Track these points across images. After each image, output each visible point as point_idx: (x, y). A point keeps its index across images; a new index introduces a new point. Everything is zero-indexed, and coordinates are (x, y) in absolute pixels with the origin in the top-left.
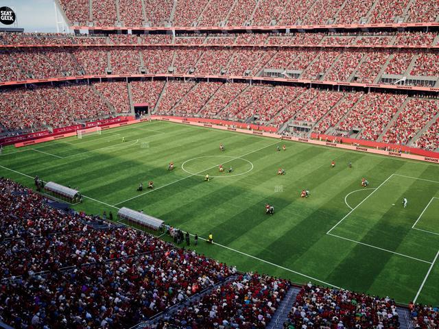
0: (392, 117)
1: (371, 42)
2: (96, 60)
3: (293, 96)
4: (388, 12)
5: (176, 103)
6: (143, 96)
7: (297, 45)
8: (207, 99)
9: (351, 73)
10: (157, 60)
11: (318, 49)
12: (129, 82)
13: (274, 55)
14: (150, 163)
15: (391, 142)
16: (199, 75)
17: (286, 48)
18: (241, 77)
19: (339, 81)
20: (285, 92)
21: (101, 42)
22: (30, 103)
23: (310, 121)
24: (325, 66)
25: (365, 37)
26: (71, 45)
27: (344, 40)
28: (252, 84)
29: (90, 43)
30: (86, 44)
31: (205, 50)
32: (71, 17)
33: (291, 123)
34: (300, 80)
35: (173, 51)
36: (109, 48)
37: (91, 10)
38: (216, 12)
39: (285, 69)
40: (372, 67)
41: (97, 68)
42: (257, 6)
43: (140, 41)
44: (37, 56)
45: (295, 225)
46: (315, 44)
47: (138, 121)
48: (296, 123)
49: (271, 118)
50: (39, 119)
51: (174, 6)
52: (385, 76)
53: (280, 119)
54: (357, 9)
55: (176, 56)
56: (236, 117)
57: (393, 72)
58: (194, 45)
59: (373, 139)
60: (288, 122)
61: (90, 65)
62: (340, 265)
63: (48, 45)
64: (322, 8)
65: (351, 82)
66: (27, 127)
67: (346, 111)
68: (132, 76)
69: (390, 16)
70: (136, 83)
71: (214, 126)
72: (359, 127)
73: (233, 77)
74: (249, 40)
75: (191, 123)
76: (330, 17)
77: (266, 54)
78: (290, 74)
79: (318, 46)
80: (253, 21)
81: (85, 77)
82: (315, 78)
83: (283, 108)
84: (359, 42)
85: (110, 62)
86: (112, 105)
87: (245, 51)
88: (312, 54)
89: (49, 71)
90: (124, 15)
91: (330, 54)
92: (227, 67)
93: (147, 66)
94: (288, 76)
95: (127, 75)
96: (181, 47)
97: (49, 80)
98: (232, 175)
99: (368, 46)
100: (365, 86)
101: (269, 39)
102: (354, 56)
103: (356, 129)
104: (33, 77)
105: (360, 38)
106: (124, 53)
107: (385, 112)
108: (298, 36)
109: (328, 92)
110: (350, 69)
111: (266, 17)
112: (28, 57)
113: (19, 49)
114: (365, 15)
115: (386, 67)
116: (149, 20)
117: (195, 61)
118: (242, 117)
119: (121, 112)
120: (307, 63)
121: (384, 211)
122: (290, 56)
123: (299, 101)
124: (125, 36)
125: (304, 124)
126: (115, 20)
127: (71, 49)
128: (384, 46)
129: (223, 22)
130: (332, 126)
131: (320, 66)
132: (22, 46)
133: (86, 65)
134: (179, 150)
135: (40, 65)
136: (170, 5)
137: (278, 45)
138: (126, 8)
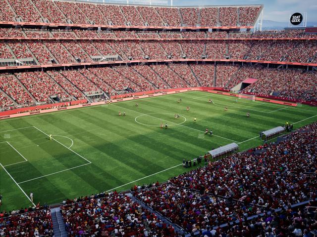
7: (4, 38)
25: (56, 33)
46: (21, 36)
65: (78, 62)
99: (64, 38)
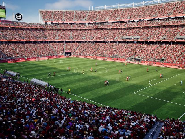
0: (182, 53)
1: (173, 23)
2: (52, 34)
3: (135, 47)
4: (181, 10)
5: (83, 51)
6: (70, 48)
7: (139, 26)
8: (97, 49)
9: (163, 36)
10: (78, 35)
11: (148, 27)
12: (65, 43)
13: (128, 31)
14: (61, 69)
15: (180, 63)
16: (95, 40)
17: (134, 28)
18: (113, 40)
19: (157, 40)
20: (132, 46)
21: (55, 27)
22: (21, 48)
23: (142, 56)
24: (151, 34)
25: (170, 21)
26: (42, 28)
27: (160, 23)
28: (118, 43)
29: (51, 27)
30: (49, 28)
31: (99, 31)
32: (44, 17)
33: (133, 57)
34: (139, 40)
35: (85, 31)
36: (58, 30)
37: (53, 15)
38: (105, 15)
39: (132, 36)
40: (173, 33)
41: (52, 37)
42: (123, 12)
43: (72, 27)
44: (28, 32)
45: (118, 89)
47: (66, 57)
48: (135, 57)
49: (124, 55)
50: (22, 54)
51: (88, 14)
52: (179, 37)
53: (128, 56)
54: (166, 10)
55: (86, 33)
56: (108, 55)
57: (183, 34)
58: (94, 28)
59: (171, 62)
60: (131, 57)
61: (49, 36)
62: (135, 105)
63: (33, 27)
64: (151, 11)
65: (163, 39)
66: (16, 56)
67: (159, 52)
68: (66, 40)
69: (182, 12)
70: (68, 43)
71: (97, 59)
72: (165, 58)
73: (109, 40)
74: (118, 26)
75: (88, 58)
76: (154, 14)
77: (125, 31)
78: (135, 38)
79: (148, 26)
80: (120, 18)
81: (47, 40)
82: (146, 39)
83: (130, 52)
84: (167, 23)
85: (58, 35)
86: (55, 51)
87: (116, 30)
88: (145, 30)
89: (32, 37)
90: (66, 17)
91: (154, 29)
92: (107, 36)
93: (73, 37)
94: (134, 39)
95: (64, 40)
96: (89, 30)
97: (31, 40)
98: (96, 73)
99: (171, 24)
100: (169, 41)
101: (126, 25)
102: (164, 29)
103: (163, 58)
104: (24, 39)
105: (168, 21)
106: (65, 32)
107: (178, 51)
108: (139, 23)
109: (152, 45)
110: (162, 35)
111: (126, 16)
112: (24, 32)
113: (21, 29)
114: (170, 12)
115: (179, 33)
116: (76, 19)
117: (94, 34)
118: (111, 55)
119: (59, 54)
120: (143, 33)
121: (169, 86)
122: (135, 31)
123: (138, 49)
124: (66, 25)
125: (139, 57)
126: (62, 19)
127: (43, 30)
128: (179, 24)
129: (107, 19)
130: (152, 58)
131: (149, 34)
132: (22, 27)
133: (48, 36)
134: (77, 65)
135: (28, 35)
136: (86, 13)
137: (130, 27)
138: (67, 15)
